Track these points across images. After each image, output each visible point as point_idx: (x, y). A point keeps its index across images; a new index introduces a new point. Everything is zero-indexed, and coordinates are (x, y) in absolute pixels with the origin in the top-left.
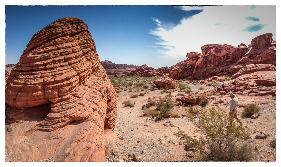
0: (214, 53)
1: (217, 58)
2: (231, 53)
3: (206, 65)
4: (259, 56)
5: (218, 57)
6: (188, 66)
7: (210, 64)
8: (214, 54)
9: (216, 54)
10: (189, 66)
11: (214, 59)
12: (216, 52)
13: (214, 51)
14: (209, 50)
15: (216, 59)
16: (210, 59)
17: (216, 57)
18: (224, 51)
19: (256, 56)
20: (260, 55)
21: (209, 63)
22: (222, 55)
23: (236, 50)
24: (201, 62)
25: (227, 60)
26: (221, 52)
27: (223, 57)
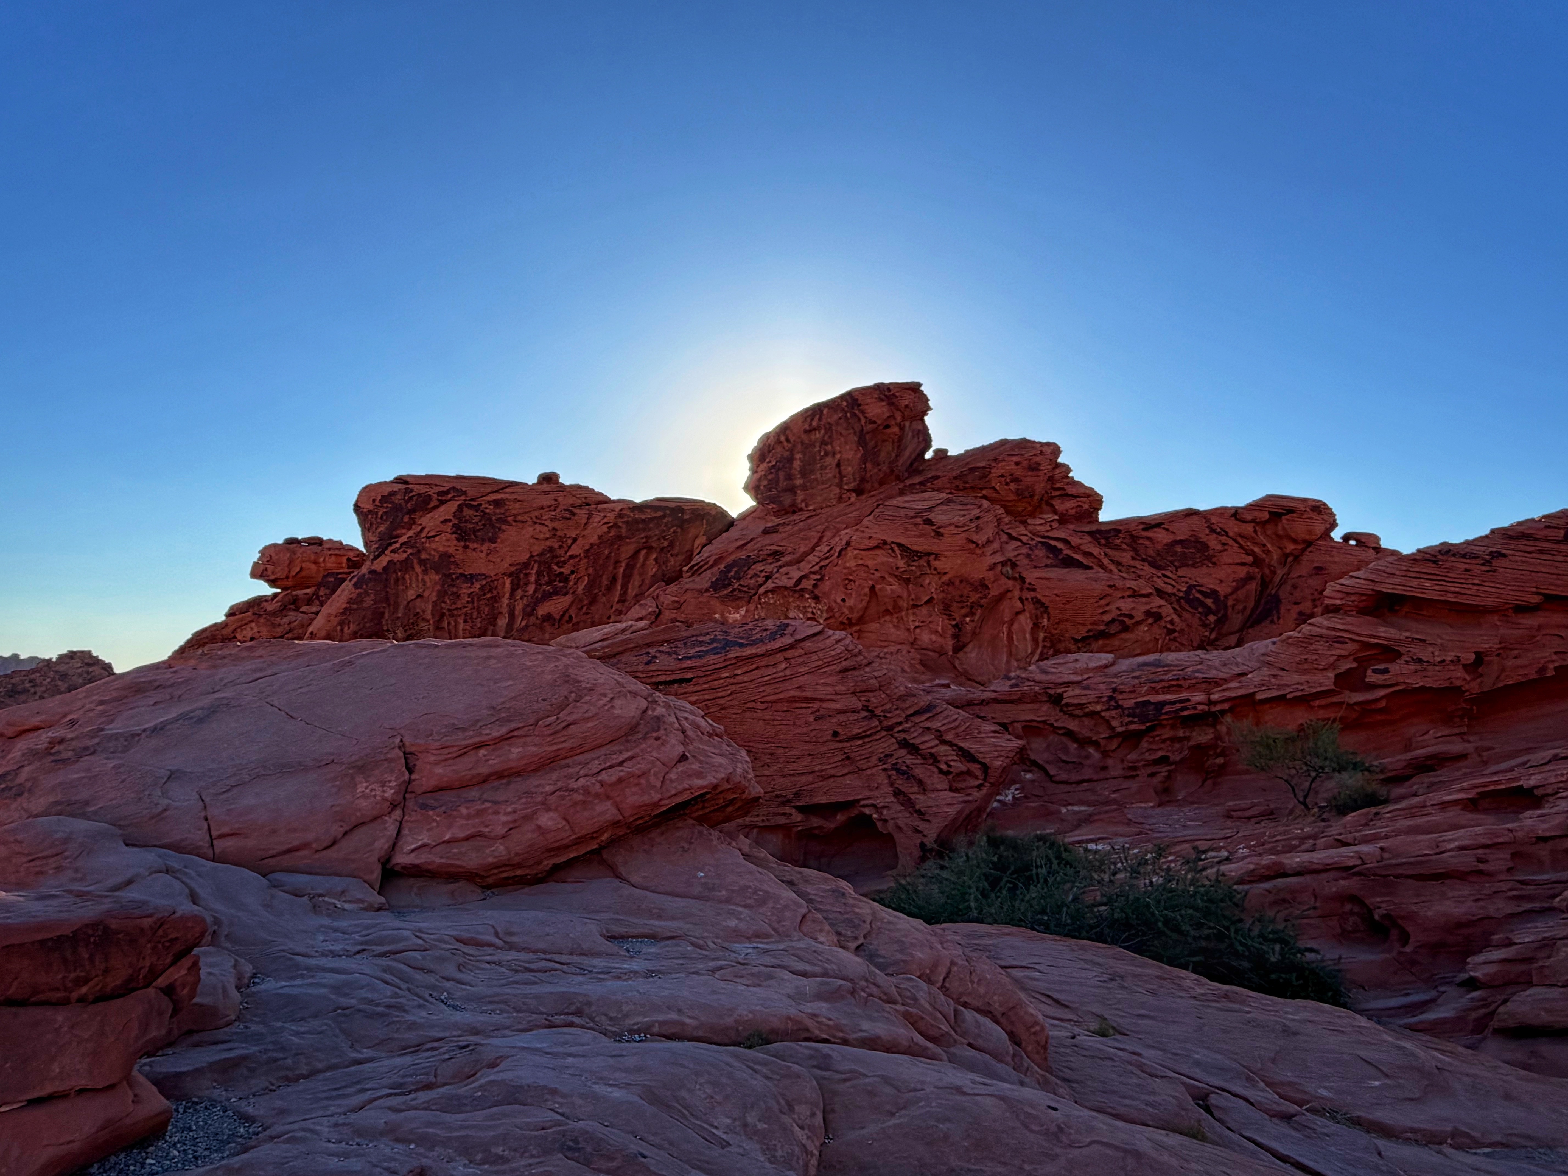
0: (446, 543)
1: (465, 590)
2: (575, 550)
4: (796, 574)
5: (471, 579)
8: (446, 557)
9: (459, 556)
11: (442, 594)
12: (463, 533)
13: (448, 527)
14: (413, 522)
15: (458, 596)
16: (411, 594)
17: (462, 575)
18: (529, 531)
19: (768, 578)
20: (806, 568)
22: (509, 560)
23: (615, 525)
24: (341, 624)
25: (543, 610)
26: (503, 536)
27: (508, 581)
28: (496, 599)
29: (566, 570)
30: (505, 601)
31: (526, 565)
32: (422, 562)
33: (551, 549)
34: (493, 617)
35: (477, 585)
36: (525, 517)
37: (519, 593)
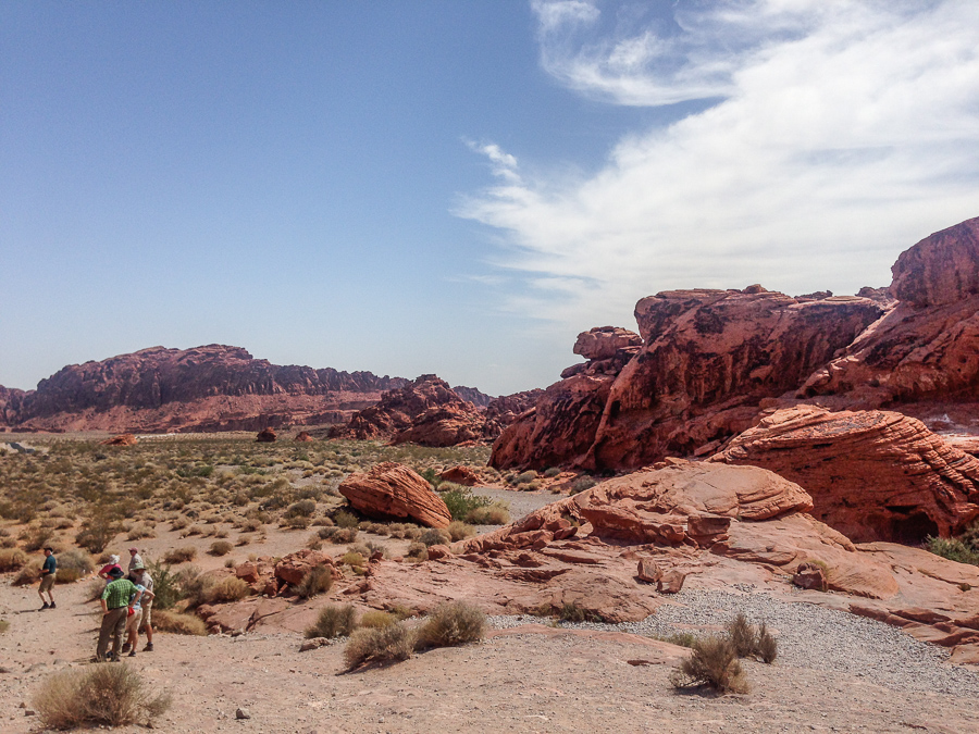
0: (691, 334)
1: (704, 363)
2: (773, 336)
3: (653, 397)
4: (924, 352)
5: (708, 356)
6: (576, 399)
7: (671, 393)
8: (691, 343)
9: (700, 342)
10: (582, 403)
11: (690, 366)
12: (701, 327)
13: (691, 325)
14: (670, 322)
15: (699, 367)
16: (672, 366)
17: (702, 354)
18: (742, 325)
19: (905, 354)
20: (930, 348)
21: (666, 390)
22: (731, 344)
23: (799, 319)
24: (632, 384)
25: (754, 374)
26: (725, 328)
27: (730, 358)
28: (724, 368)
29: (767, 350)
30: (729, 369)
31: (742, 346)
32: (677, 347)
33: (757, 337)
34: (722, 380)
35: (712, 360)
36: (740, 317)
37: (738, 365)
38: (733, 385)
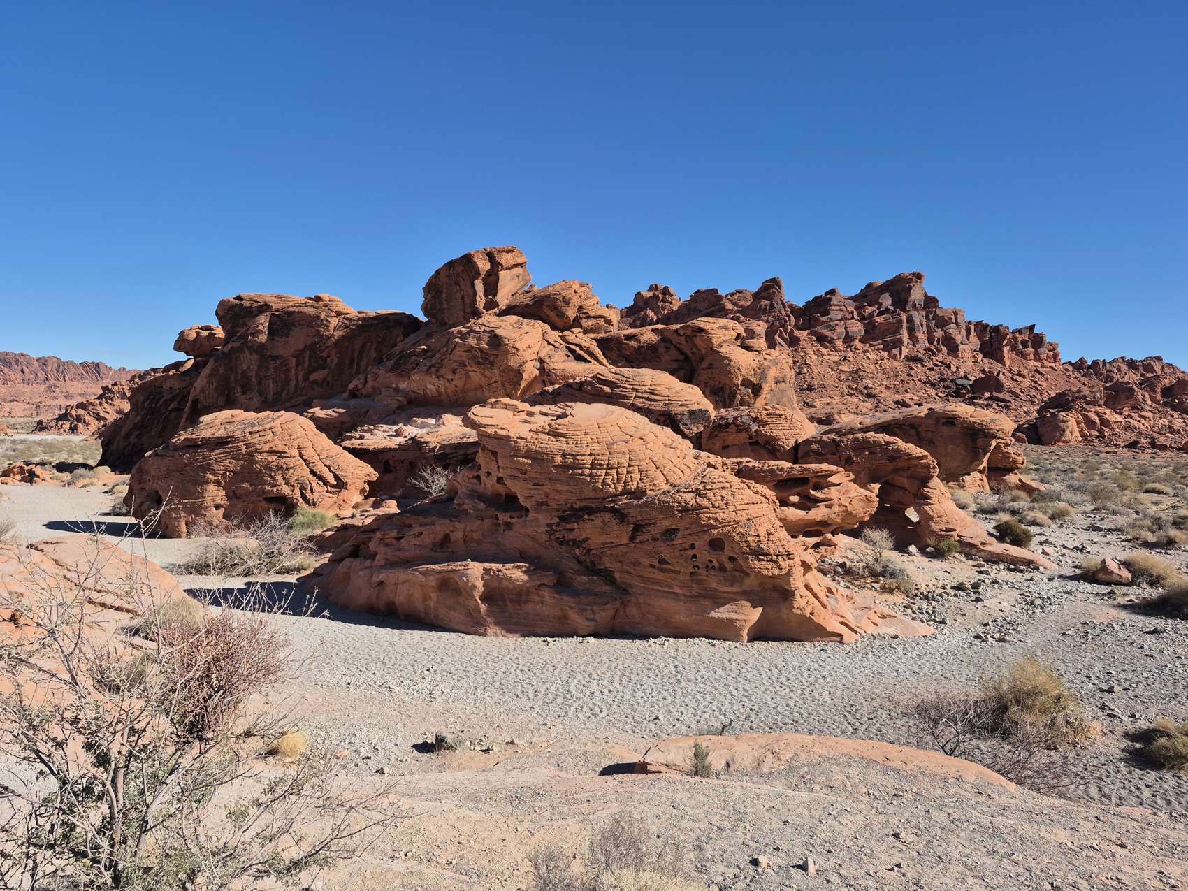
1: (272, 365)
2: (329, 343)
3: (228, 395)
6: (167, 396)
7: (244, 393)
8: (262, 345)
9: (270, 345)
10: (172, 399)
11: (260, 367)
12: (273, 332)
14: (244, 323)
15: (268, 368)
16: (245, 367)
17: (270, 356)
21: (239, 389)
22: (295, 348)
23: (351, 328)
24: (208, 383)
26: (292, 333)
27: (294, 360)
28: (288, 370)
29: (324, 355)
30: (293, 372)
31: (302, 351)
33: (316, 343)
34: (287, 381)
35: (278, 362)
36: (304, 323)
37: (300, 368)
38: (296, 386)
